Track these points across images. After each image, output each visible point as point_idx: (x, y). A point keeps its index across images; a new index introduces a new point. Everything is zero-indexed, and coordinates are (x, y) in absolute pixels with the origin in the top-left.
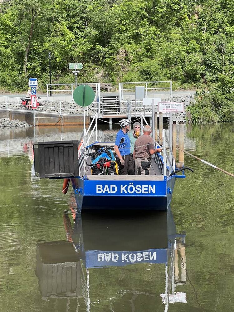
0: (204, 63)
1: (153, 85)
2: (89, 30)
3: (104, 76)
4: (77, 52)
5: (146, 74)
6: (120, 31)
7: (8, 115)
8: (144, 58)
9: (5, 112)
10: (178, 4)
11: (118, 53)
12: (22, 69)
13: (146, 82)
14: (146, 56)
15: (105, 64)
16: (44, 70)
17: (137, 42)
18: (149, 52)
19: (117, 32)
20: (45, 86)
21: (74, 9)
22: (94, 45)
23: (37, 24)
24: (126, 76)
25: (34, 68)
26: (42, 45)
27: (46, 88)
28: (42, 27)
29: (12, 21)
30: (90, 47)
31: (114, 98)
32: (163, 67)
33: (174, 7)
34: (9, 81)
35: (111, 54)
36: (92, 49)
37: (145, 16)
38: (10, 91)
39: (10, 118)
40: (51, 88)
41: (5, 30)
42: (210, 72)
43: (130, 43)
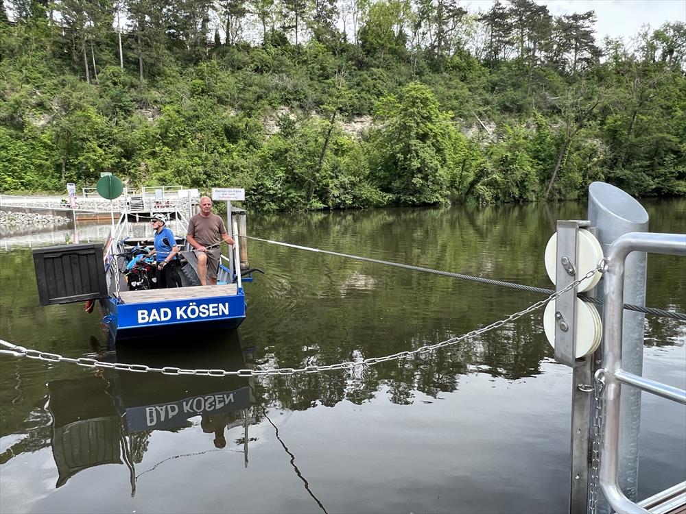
0: (205, 173)
1: (168, 189)
2: (116, 148)
3: (130, 183)
4: (106, 164)
5: (163, 181)
6: (140, 149)
7: (51, 212)
8: (160, 170)
9: (48, 210)
10: (184, 132)
11: (140, 166)
12: (60, 177)
13: (163, 187)
14: (162, 168)
15: (130, 173)
16: (79, 178)
17: (154, 158)
18: (164, 165)
19: (138, 150)
20: (82, 190)
21: (102, 132)
22: (121, 159)
23: (72, 143)
24: (147, 183)
25: (71, 176)
26: (77, 158)
27: (82, 192)
28: (76, 145)
29: (51, 140)
30: (117, 160)
31: (138, 199)
32: (175, 176)
33: (181, 134)
34: (50, 187)
35: (134, 166)
36: (119, 162)
37: (159, 139)
38: (51, 194)
39: (53, 214)
40: (86, 191)
41: (44, 147)
42: (209, 180)
43: (149, 159)
